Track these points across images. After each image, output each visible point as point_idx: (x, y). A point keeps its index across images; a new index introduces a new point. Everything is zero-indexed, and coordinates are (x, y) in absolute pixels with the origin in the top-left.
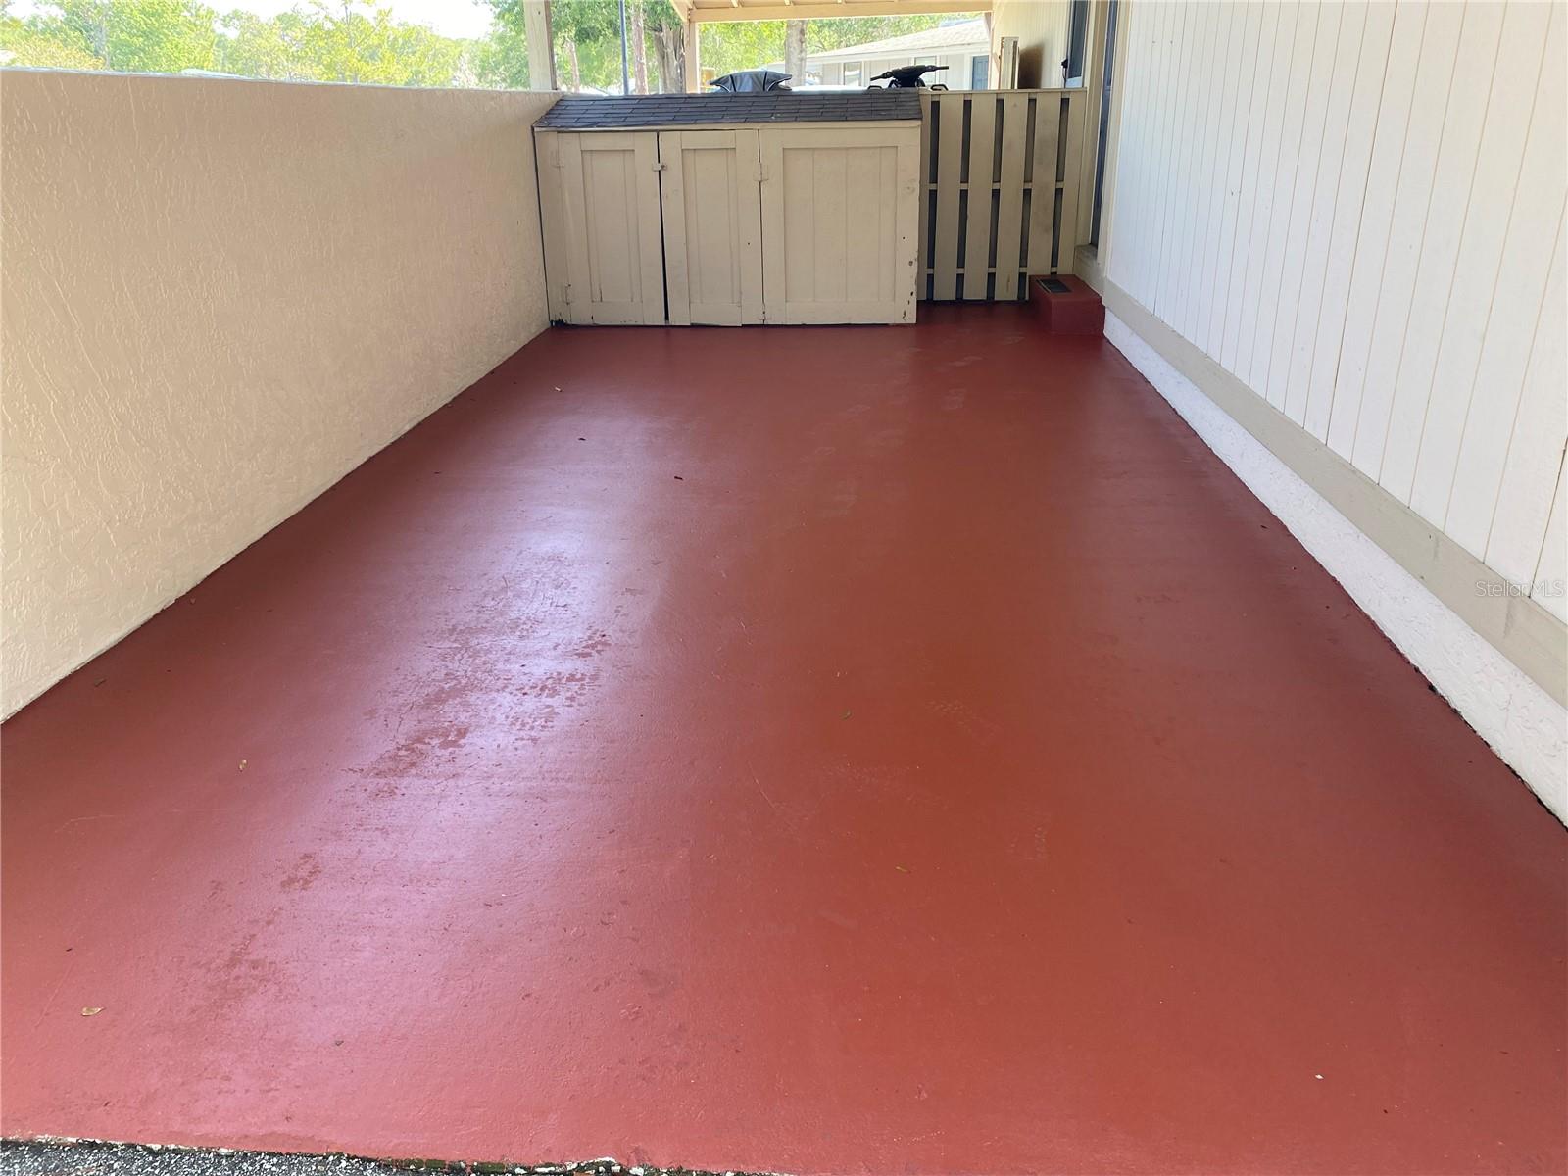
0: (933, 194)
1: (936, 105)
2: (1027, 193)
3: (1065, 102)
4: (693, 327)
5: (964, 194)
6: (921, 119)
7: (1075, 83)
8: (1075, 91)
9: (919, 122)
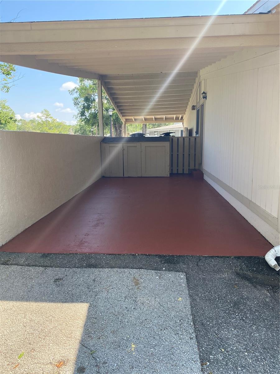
0: (172, 155)
1: (172, 139)
2: (189, 154)
3: (195, 139)
4: (128, 177)
5: (178, 155)
6: (169, 141)
7: (197, 135)
8: (197, 137)
9: (169, 142)
